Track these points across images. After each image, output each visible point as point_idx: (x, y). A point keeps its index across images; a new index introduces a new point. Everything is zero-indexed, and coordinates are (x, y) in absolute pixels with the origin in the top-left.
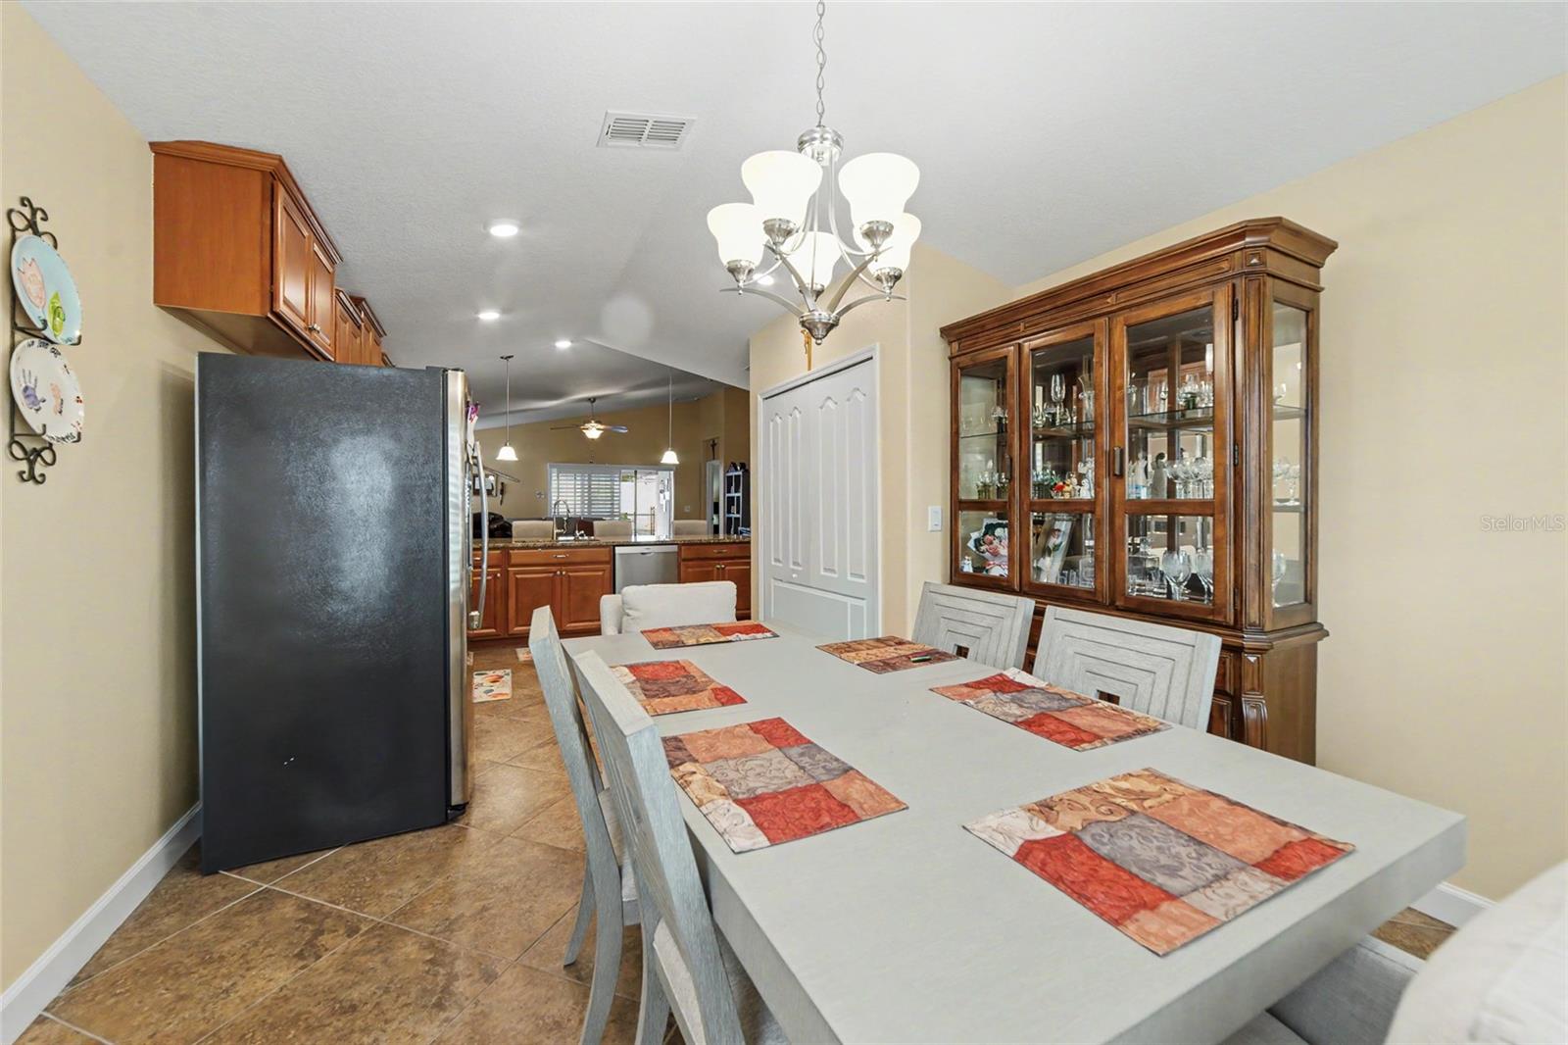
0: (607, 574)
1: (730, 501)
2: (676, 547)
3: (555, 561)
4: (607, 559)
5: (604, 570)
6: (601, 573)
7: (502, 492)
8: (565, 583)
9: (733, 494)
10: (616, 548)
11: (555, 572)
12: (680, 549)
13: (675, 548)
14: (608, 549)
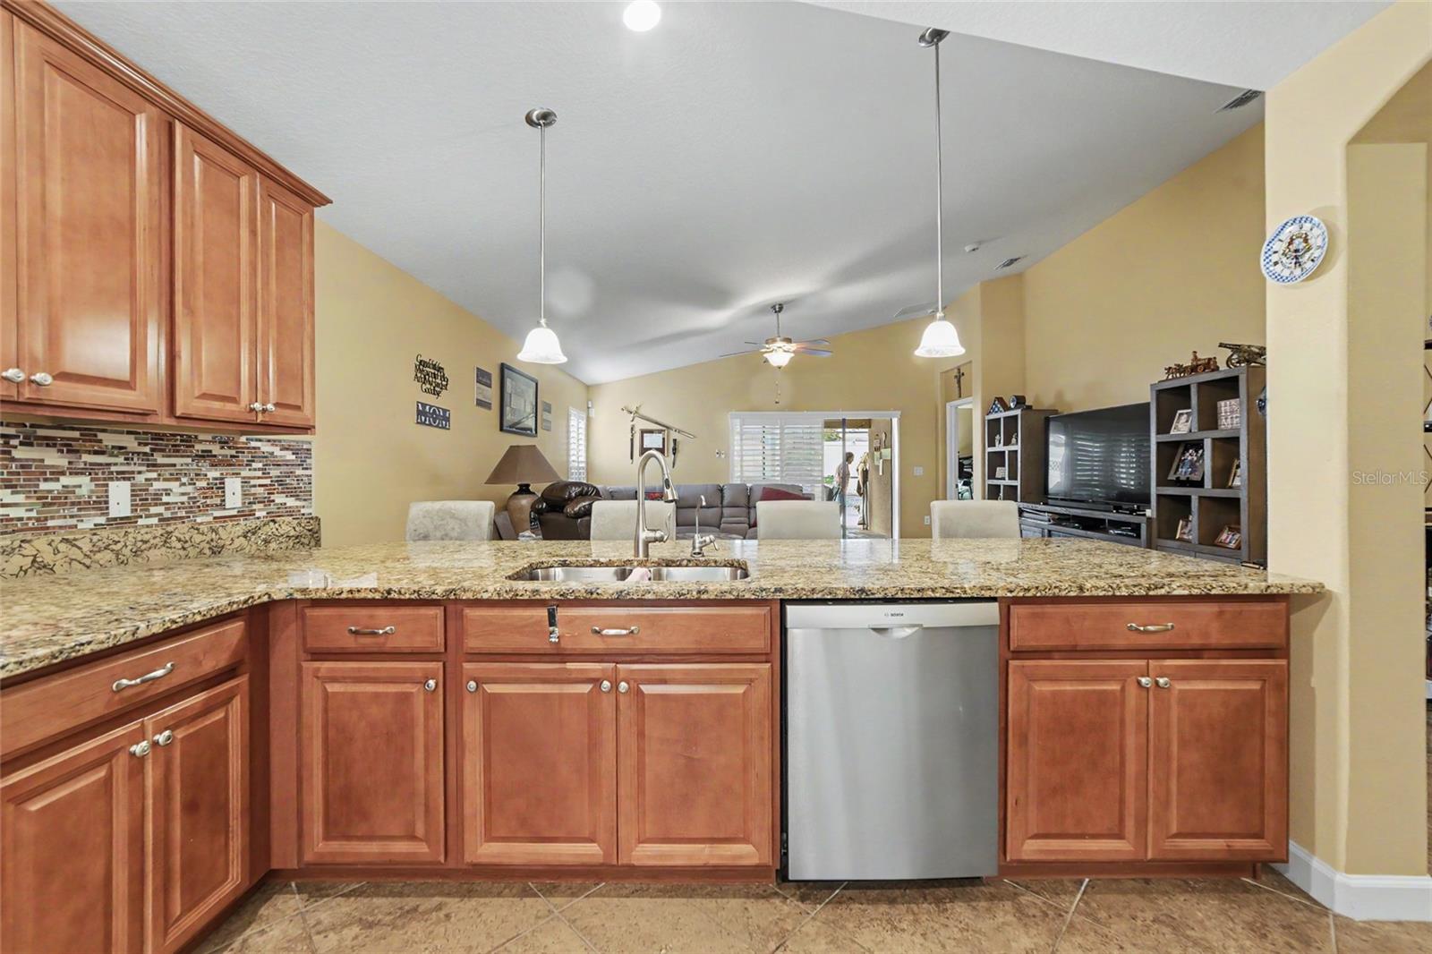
0: (762, 693)
1: (995, 460)
2: (994, 607)
3: (595, 644)
4: (759, 643)
5: (750, 682)
6: (740, 690)
7: (675, 450)
8: (628, 714)
9: (999, 447)
10: (790, 609)
11: (596, 682)
12: (1006, 616)
13: (990, 613)
14: (764, 610)
